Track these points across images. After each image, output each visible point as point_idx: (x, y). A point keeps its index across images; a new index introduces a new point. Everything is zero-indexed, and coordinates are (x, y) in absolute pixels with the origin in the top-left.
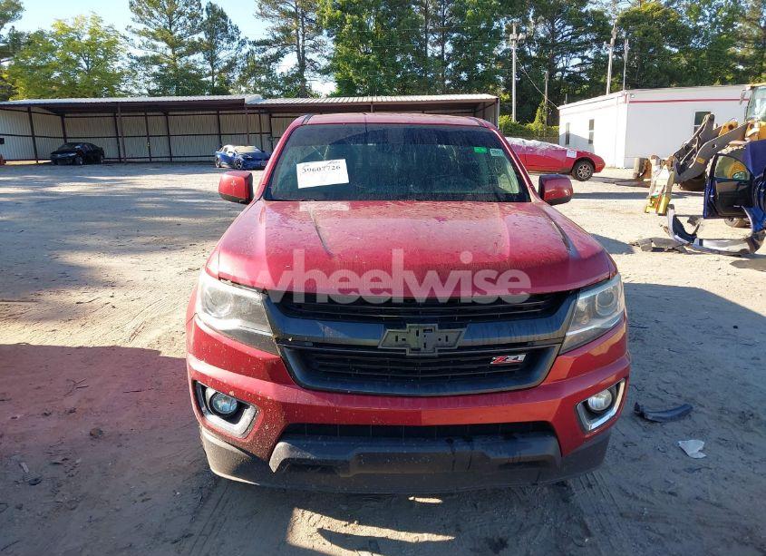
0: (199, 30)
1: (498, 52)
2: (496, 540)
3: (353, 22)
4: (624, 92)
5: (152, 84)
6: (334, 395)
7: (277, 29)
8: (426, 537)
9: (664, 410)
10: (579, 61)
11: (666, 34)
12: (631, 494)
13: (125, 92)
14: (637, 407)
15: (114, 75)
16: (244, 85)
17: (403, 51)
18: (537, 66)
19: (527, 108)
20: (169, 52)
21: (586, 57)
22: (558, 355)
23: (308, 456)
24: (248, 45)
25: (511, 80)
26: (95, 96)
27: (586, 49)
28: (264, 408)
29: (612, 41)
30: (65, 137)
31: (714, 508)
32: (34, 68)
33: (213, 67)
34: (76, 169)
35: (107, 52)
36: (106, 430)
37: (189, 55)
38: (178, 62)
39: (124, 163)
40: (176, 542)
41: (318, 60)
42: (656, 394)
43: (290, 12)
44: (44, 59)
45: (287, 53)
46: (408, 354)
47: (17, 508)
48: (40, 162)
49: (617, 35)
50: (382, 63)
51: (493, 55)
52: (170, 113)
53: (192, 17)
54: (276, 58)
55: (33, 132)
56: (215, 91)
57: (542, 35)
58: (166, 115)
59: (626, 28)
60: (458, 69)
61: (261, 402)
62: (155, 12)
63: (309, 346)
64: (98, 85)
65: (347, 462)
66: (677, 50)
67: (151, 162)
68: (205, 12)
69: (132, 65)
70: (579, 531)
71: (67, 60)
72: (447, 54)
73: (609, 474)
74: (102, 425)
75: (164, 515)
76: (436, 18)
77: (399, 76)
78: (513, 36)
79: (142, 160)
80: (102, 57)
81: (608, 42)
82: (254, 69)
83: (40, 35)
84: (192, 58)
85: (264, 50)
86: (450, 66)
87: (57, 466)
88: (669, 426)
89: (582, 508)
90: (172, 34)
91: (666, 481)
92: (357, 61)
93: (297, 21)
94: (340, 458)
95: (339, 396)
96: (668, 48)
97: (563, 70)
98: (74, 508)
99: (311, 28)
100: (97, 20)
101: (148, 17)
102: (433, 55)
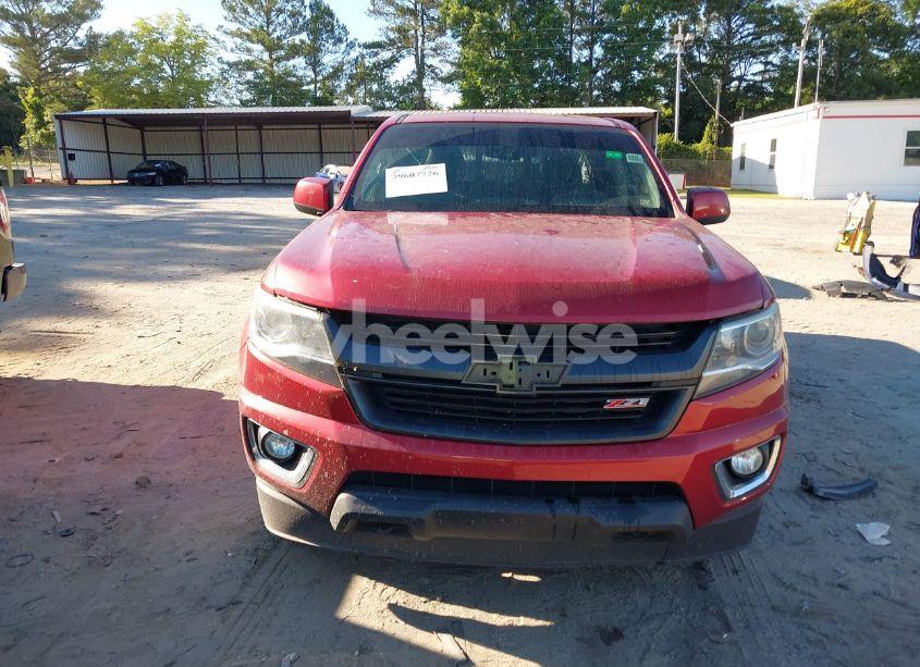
0: (301, 30)
1: (658, 56)
2: (610, 630)
3: (483, 20)
4: (817, 104)
5: (245, 93)
6: (408, 438)
7: (392, 29)
8: (522, 621)
9: (841, 485)
10: (761, 67)
11: (873, 35)
12: (788, 583)
13: (215, 102)
14: (804, 480)
15: (202, 82)
16: (352, 95)
17: (543, 55)
18: (707, 75)
19: (693, 125)
20: (266, 56)
21: (771, 63)
22: (690, 401)
23: (375, 511)
24: (357, 47)
25: (674, 91)
26: (181, 106)
27: (769, 53)
28: (323, 451)
29: (803, 43)
30: (144, 154)
31: (897, 606)
32: (112, 73)
33: (316, 74)
34: (154, 190)
35: (194, 57)
36: (155, 479)
37: (289, 60)
38: (275, 68)
39: (209, 184)
40: (221, 609)
41: (440, 66)
42: (833, 467)
43: (408, 9)
44: (123, 64)
45: (403, 57)
46: (498, 391)
47: (43, 560)
48: (115, 182)
49: (810, 37)
50: (517, 70)
51: (652, 61)
52: (264, 127)
53: (293, 15)
54: (390, 63)
55: (108, 147)
56: (317, 102)
57: (716, 36)
58: (260, 129)
59: (822, 27)
60: (610, 77)
61: (320, 444)
62: (250, 10)
63: (377, 378)
64: (184, 95)
65: (422, 521)
66: (886, 56)
67: (240, 183)
68: (308, 9)
69: (223, 71)
70: (717, 624)
71: (149, 64)
72: (596, 59)
73: (761, 558)
74: (152, 474)
75: (212, 578)
76: (584, 15)
77: (537, 85)
78: (679, 37)
79: (230, 181)
80: (189, 62)
81: (799, 44)
82: (364, 76)
83: (120, 36)
84: (291, 63)
85: (376, 54)
86: (599, 74)
87: (93, 517)
88: (846, 505)
89: (723, 597)
90: (269, 35)
91: (835, 571)
92: (486, 66)
93: (416, 18)
94: (414, 515)
95: (412, 439)
96: (875, 52)
97: (741, 79)
98: (108, 565)
99: (432, 27)
100: (185, 18)
101: (243, 16)
102: (579, 61)
